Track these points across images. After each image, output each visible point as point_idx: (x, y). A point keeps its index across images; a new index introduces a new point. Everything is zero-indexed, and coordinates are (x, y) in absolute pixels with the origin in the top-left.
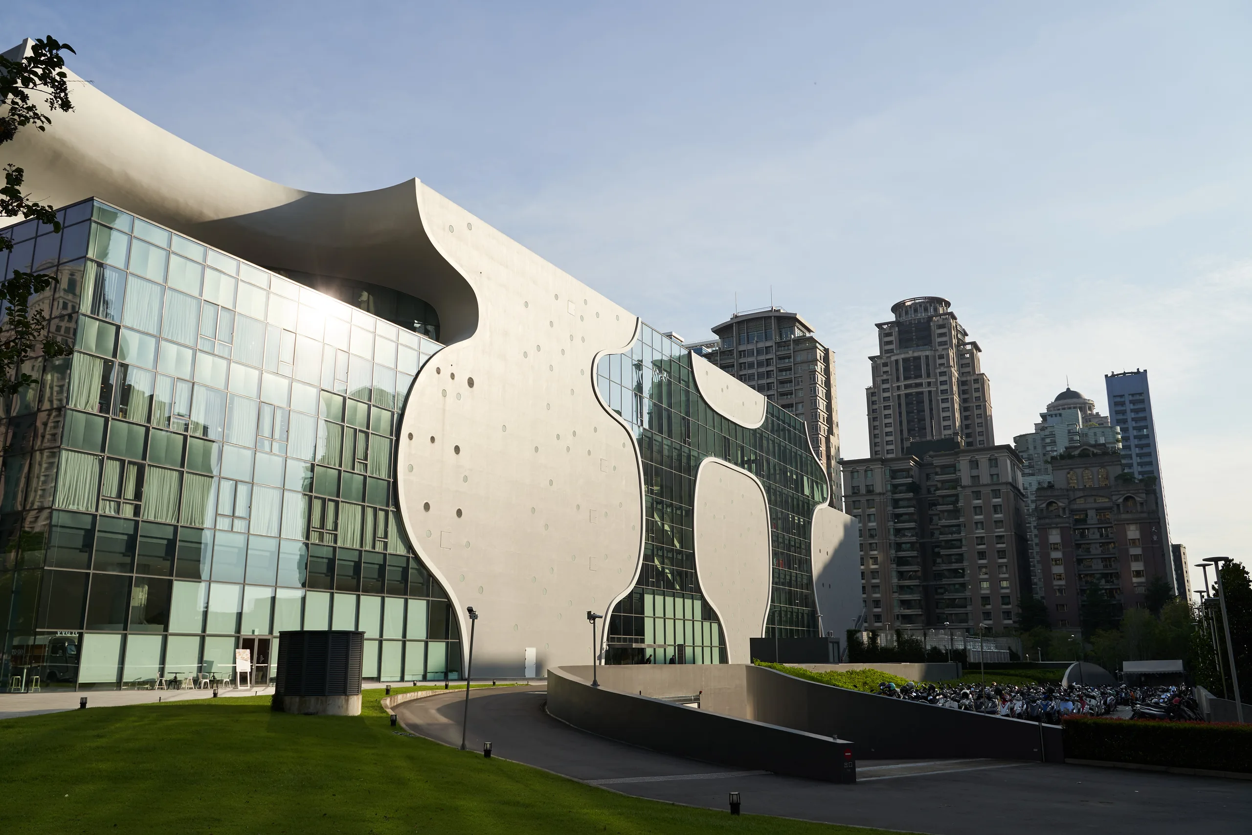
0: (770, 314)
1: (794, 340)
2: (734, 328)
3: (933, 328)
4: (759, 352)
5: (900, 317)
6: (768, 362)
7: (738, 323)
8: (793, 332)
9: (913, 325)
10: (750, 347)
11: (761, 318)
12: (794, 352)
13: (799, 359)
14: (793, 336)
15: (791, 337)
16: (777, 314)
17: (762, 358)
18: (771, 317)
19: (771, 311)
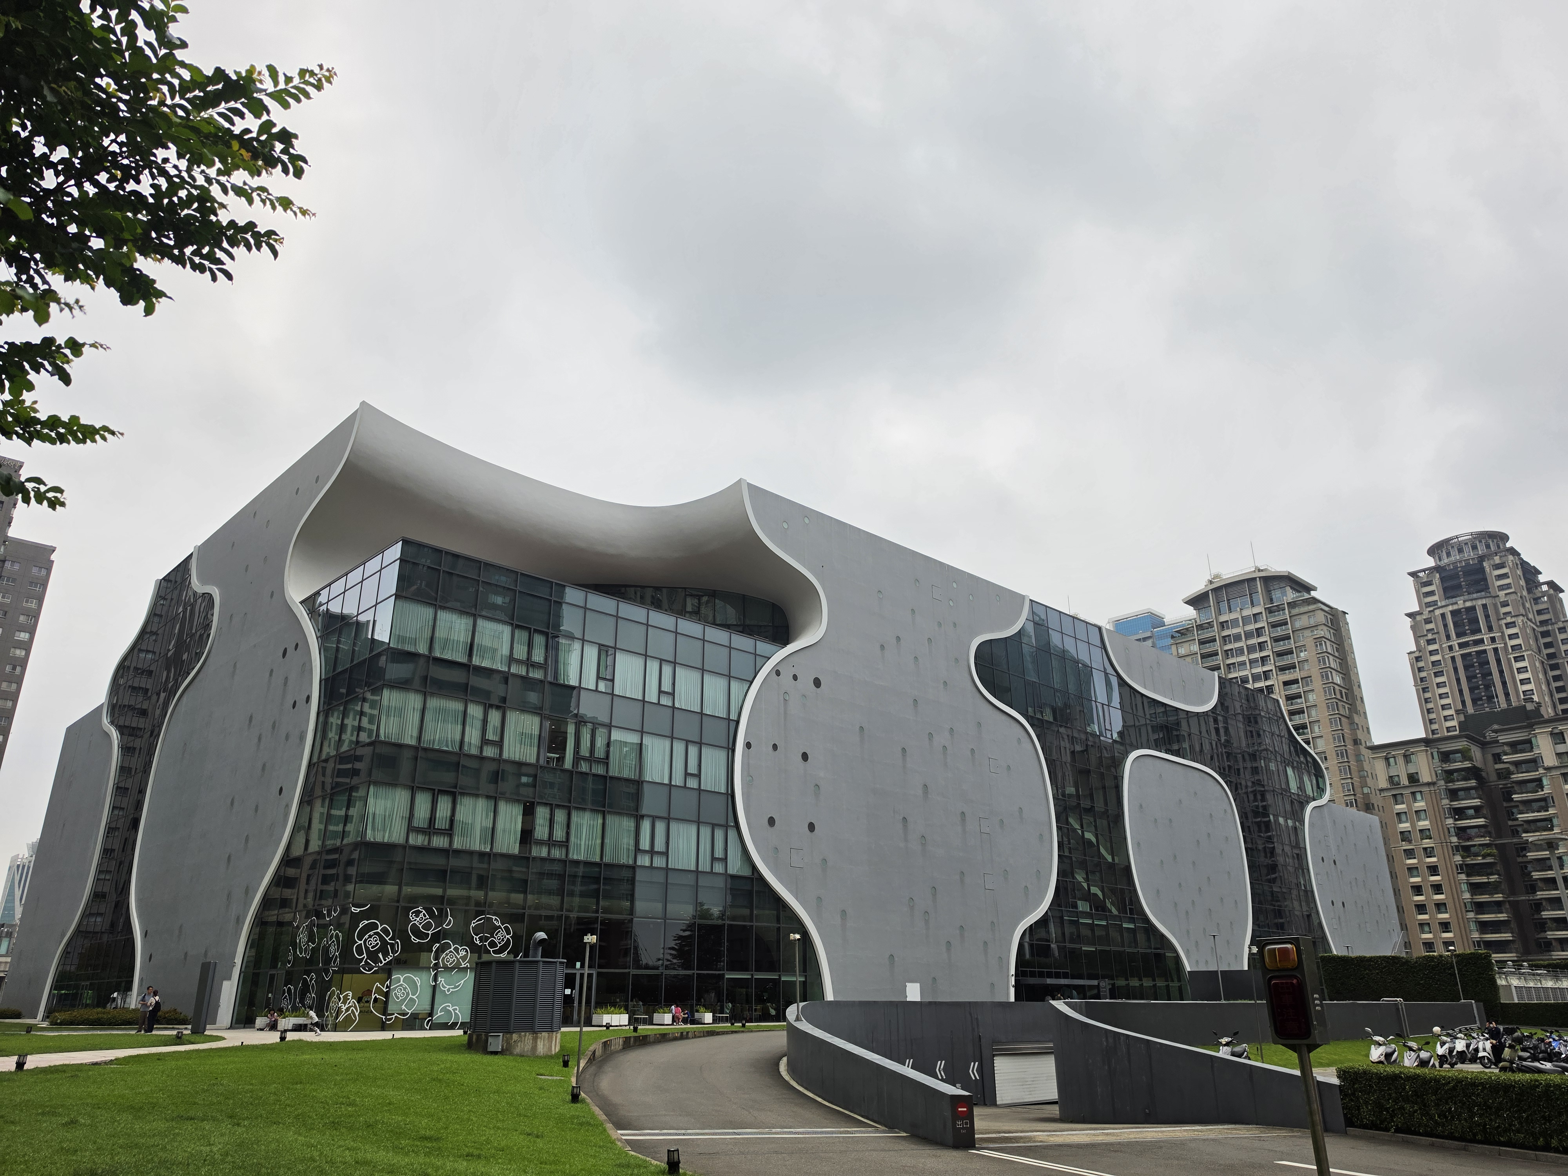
0: (1255, 576)
1: (1289, 603)
2: (1210, 595)
3: (1487, 570)
4: (1246, 620)
5: (1440, 560)
6: (1259, 632)
7: (1216, 590)
8: (1285, 594)
9: (1459, 569)
10: (1233, 616)
11: (1244, 581)
12: (1290, 617)
13: (1298, 625)
16: (1264, 574)
18: (1255, 579)
19: (1255, 572)
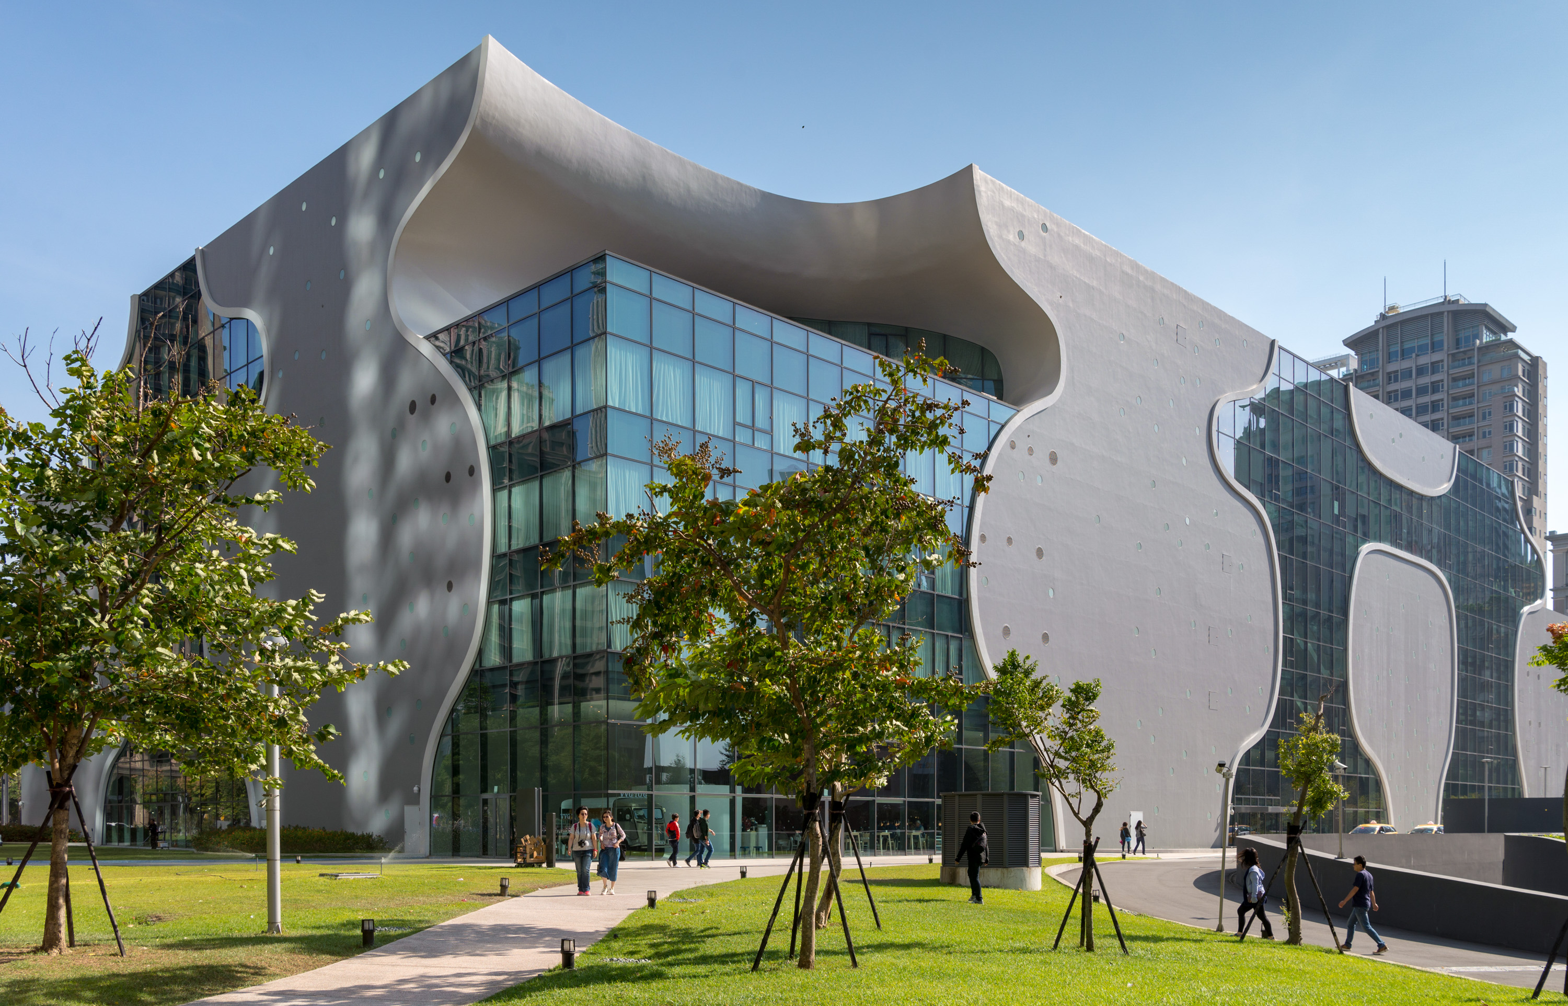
0: (1442, 309)
1: (1479, 349)
2: (1381, 336)
4: (1421, 371)
6: (1435, 387)
7: (1388, 327)
8: (1478, 336)
10: (1406, 365)
11: (1425, 316)
12: (1478, 367)
13: (1486, 378)
14: (1478, 342)
15: (1474, 344)
16: (1453, 308)
17: (1426, 380)
18: (1442, 313)
19: (1443, 303)
